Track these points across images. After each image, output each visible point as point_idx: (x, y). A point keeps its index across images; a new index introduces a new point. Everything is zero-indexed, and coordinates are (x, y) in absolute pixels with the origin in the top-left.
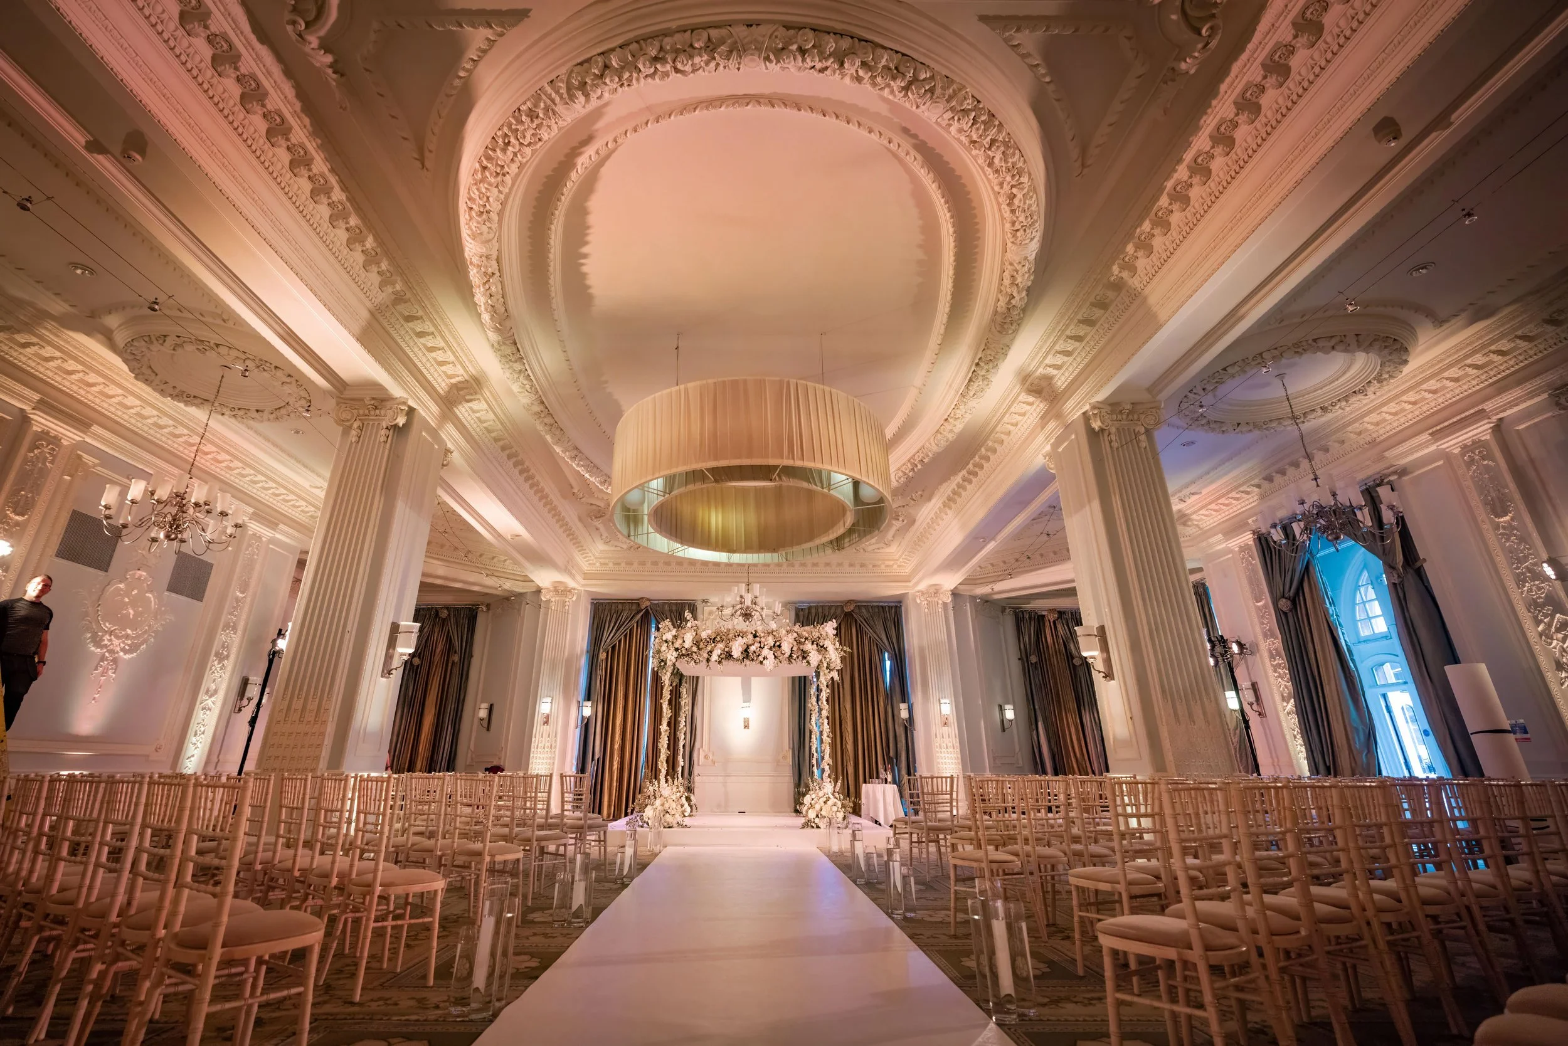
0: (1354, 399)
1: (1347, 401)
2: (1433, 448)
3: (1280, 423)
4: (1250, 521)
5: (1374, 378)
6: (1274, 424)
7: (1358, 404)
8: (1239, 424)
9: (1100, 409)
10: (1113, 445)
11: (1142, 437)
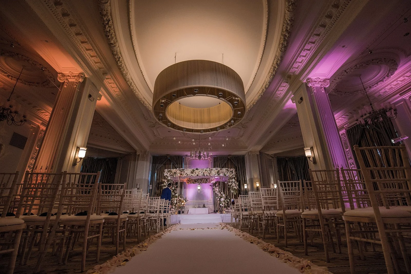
0: (380, 83)
1: (377, 84)
2: (401, 98)
3: (357, 92)
4: (344, 126)
5: (386, 76)
6: (356, 92)
7: (380, 85)
8: (346, 92)
9: (310, 79)
10: (314, 91)
11: (323, 89)
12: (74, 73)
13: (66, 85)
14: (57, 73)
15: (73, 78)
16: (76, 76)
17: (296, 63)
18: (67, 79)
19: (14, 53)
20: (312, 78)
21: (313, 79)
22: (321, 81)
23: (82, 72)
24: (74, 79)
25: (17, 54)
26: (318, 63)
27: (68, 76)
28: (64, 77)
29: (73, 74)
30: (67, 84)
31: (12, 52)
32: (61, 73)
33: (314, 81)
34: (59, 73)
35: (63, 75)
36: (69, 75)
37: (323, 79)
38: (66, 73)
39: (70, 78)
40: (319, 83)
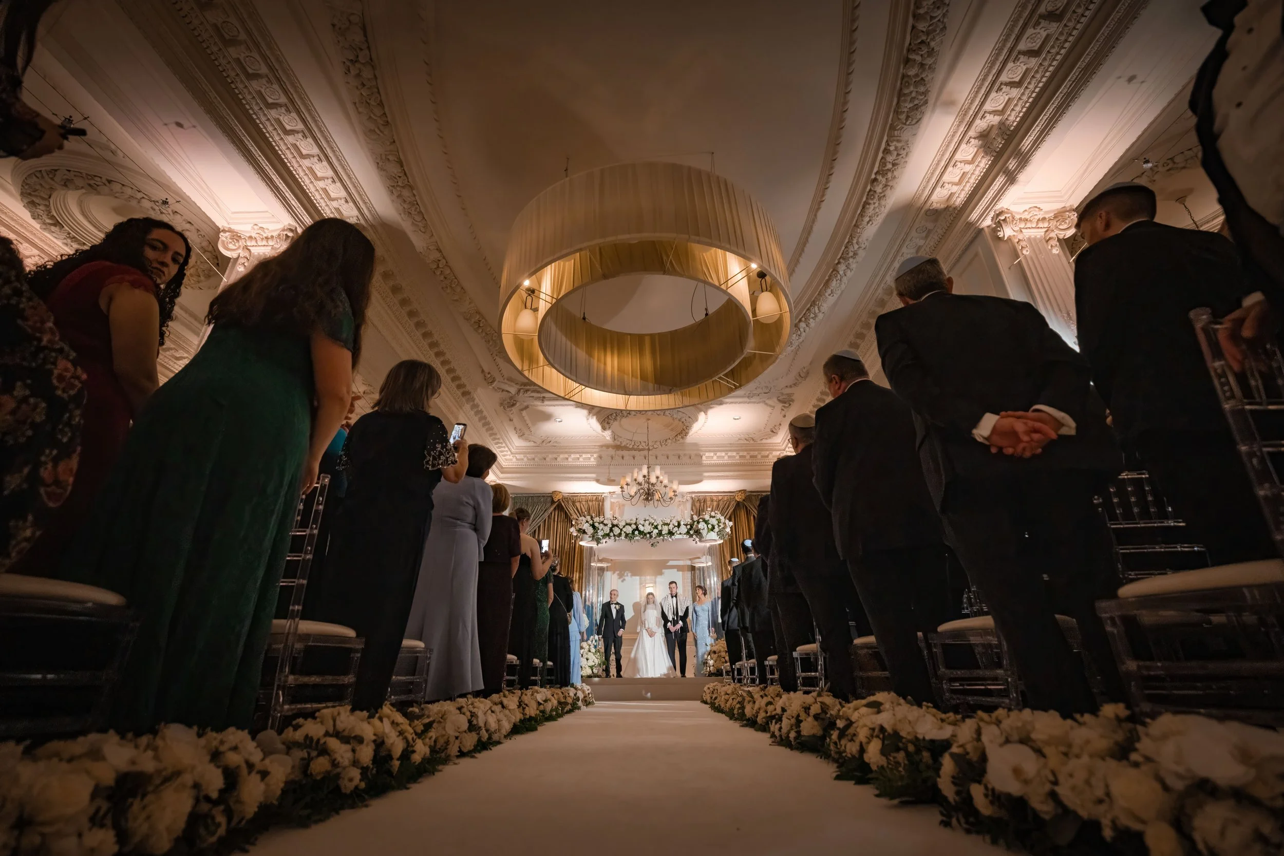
9: (1008, 213)
10: (1024, 252)
11: (1054, 242)
12: (268, 229)
13: (243, 264)
14: (217, 231)
15: (264, 243)
16: (272, 237)
17: (954, 165)
18: (246, 248)
19: (101, 178)
20: (1013, 208)
21: (1018, 213)
22: (1044, 219)
23: (289, 225)
24: (267, 246)
25: (110, 182)
26: (1047, 134)
27: (251, 237)
28: (238, 241)
29: (265, 232)
30: (246, 260)
31: (95, 176)
32: (230, 231)
33: (1020, 219)
34: (224, 231)
35: (236, 236)
36: (254, 235)
37: (1054, 211)
38: (244, 228)
39: (254, 243)
40: (1041, 225)
